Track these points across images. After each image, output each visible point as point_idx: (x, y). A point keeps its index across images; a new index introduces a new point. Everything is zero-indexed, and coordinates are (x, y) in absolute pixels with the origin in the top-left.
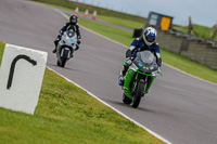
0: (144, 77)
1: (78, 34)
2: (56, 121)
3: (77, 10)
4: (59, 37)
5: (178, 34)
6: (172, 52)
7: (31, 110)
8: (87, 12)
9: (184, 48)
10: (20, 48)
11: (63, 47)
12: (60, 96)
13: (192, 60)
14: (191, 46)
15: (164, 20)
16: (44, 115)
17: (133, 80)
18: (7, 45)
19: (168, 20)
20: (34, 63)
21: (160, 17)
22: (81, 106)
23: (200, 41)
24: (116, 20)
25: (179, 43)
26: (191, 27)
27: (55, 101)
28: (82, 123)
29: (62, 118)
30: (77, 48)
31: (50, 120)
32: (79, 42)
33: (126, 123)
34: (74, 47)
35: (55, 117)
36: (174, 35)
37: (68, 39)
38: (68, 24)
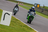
0: (32, 17)
1: (18, 8)
2: (14, 28)
3: (19, 3)
4: (14, 9)
5: (41, 8)
6: (40, 12)
7: (8, 25)
8: (21, 3)
9: (42, 11)
10: (6, 11)
11: (15, 11)
12: (15, 22)
13: (44, 14)
14: (44, 11)
15: (38, 5)
16: (11, 26)
17: (29, 18)
18: (3, 11)
19: (39, 5)
20: (9, 15)
21: (37, 4)
22: (20, 24)
23: (46, 10)
24: (27, 5)
25: (41, 10)
26: (44, 7)
27: (14, 23)
28: (20, 28)
29: (15, 27)
30: (18, 11)
31: (13, 27)
32: (18, 10)
33: (30, 28)
34: (17, 11)
35: (14, 27)
36: (40, 8)
37: (16, 9)
38: (16, 6)
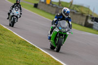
0: (62, 35)
1: (21, 9)
11: (13, 16)
12: (1, 34)
17: (56, 37)
28: (11, 46)
30: (20, 17)
32: (21, 14)
33: (31, 46)
34: (19, 16)
36: (52, 6)
37: (16, 12)
38: (15, 4)
